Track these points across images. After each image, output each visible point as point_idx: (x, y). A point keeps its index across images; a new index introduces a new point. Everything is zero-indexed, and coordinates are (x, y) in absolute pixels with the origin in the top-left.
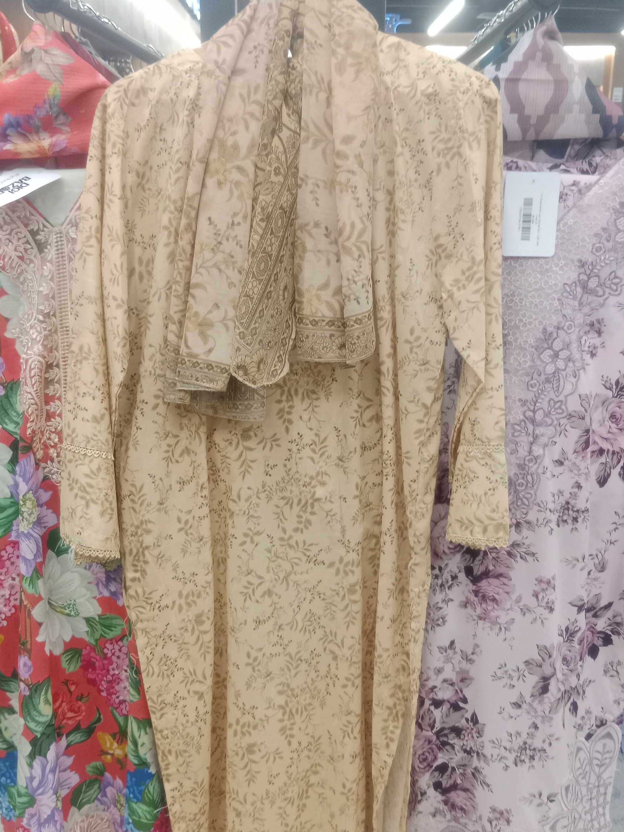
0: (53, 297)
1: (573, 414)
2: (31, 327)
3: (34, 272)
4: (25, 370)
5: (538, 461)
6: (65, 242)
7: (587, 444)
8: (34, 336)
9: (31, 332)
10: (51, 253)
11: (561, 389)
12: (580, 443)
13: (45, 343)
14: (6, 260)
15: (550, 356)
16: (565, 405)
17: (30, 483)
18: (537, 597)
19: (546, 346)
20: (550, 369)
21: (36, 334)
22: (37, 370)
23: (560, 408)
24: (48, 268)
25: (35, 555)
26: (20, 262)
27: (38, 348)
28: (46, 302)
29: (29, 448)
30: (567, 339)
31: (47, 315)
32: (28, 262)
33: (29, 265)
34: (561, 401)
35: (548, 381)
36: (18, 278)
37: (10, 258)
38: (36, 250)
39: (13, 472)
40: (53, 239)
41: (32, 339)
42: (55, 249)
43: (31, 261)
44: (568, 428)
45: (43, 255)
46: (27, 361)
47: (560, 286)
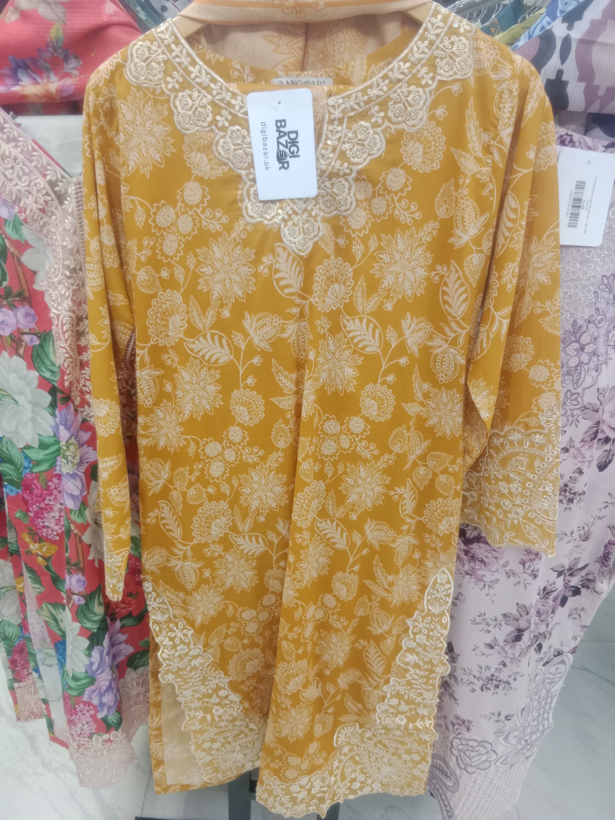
0: (78, 251)
1: (588, 406)
2: (59, 282)
3: (57, 225)
4: (57, 325)
7: (596, 433)
8: (63, 292)
9: (60, 287)
11: (580, 382)
12: (589, 433)
13: (74, 298)
15: (576, 350)
16: (582, 397)
17: (72, 430)
18: (524, 565)
19: (573, 339)
20: (573, 362)
21: (64, 290)
22: (68, 325)
23: (576, 399)
27: (67, 303)
28: (71, 257)
30: (596, 334)
31: (74, 270)
32: (50, 214)
33: (50, 217)
34: (578, 394)
35: (568, 373)
38: (56, 202)
41: (61, 295)
43: (53, 213)
44: (580, 419)
45: (63, 207)
46: (58, 316)
47: (599, 276)
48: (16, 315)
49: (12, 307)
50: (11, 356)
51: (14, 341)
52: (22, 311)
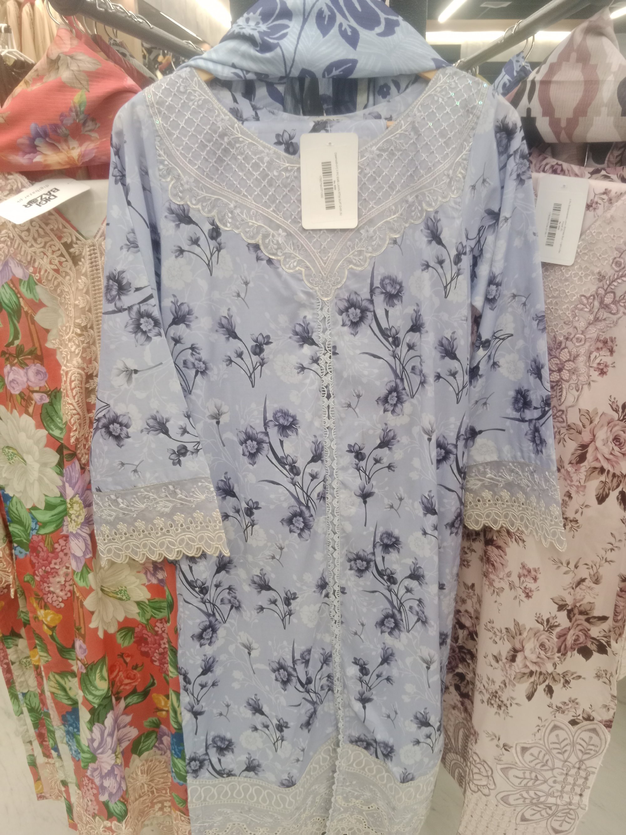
0: (90, 310)
2: (70, 340)
3: (70, 285)
4: (65, 382)
6: (98, 255)
9: (70, 345)
10: (85, 266)
13: (84, 355)
14: (42, 273)
17: (77, 487)
21: (74, 347)
22: (77, 382)
24: (82, 282)
25: (84, 553)
26: (56, 275)
27: (77, 360)
28: (83, 316)
29: (73, 455)
31: (84, 329)
32: (64, 274)
33: (64, 278)
36: (55, 290)
37: (46, 271)
38: (70, 263)
39: (61, 474)
40: (86, 252)
41: (71, 352)
42: (88, 262)
43: (67, 274)
45: (77, 267)
46: (67, 373)
48: (27, 373)
49: (23, 365)
50: (21, 414)
51: (24, 400)
52: (33, 369)
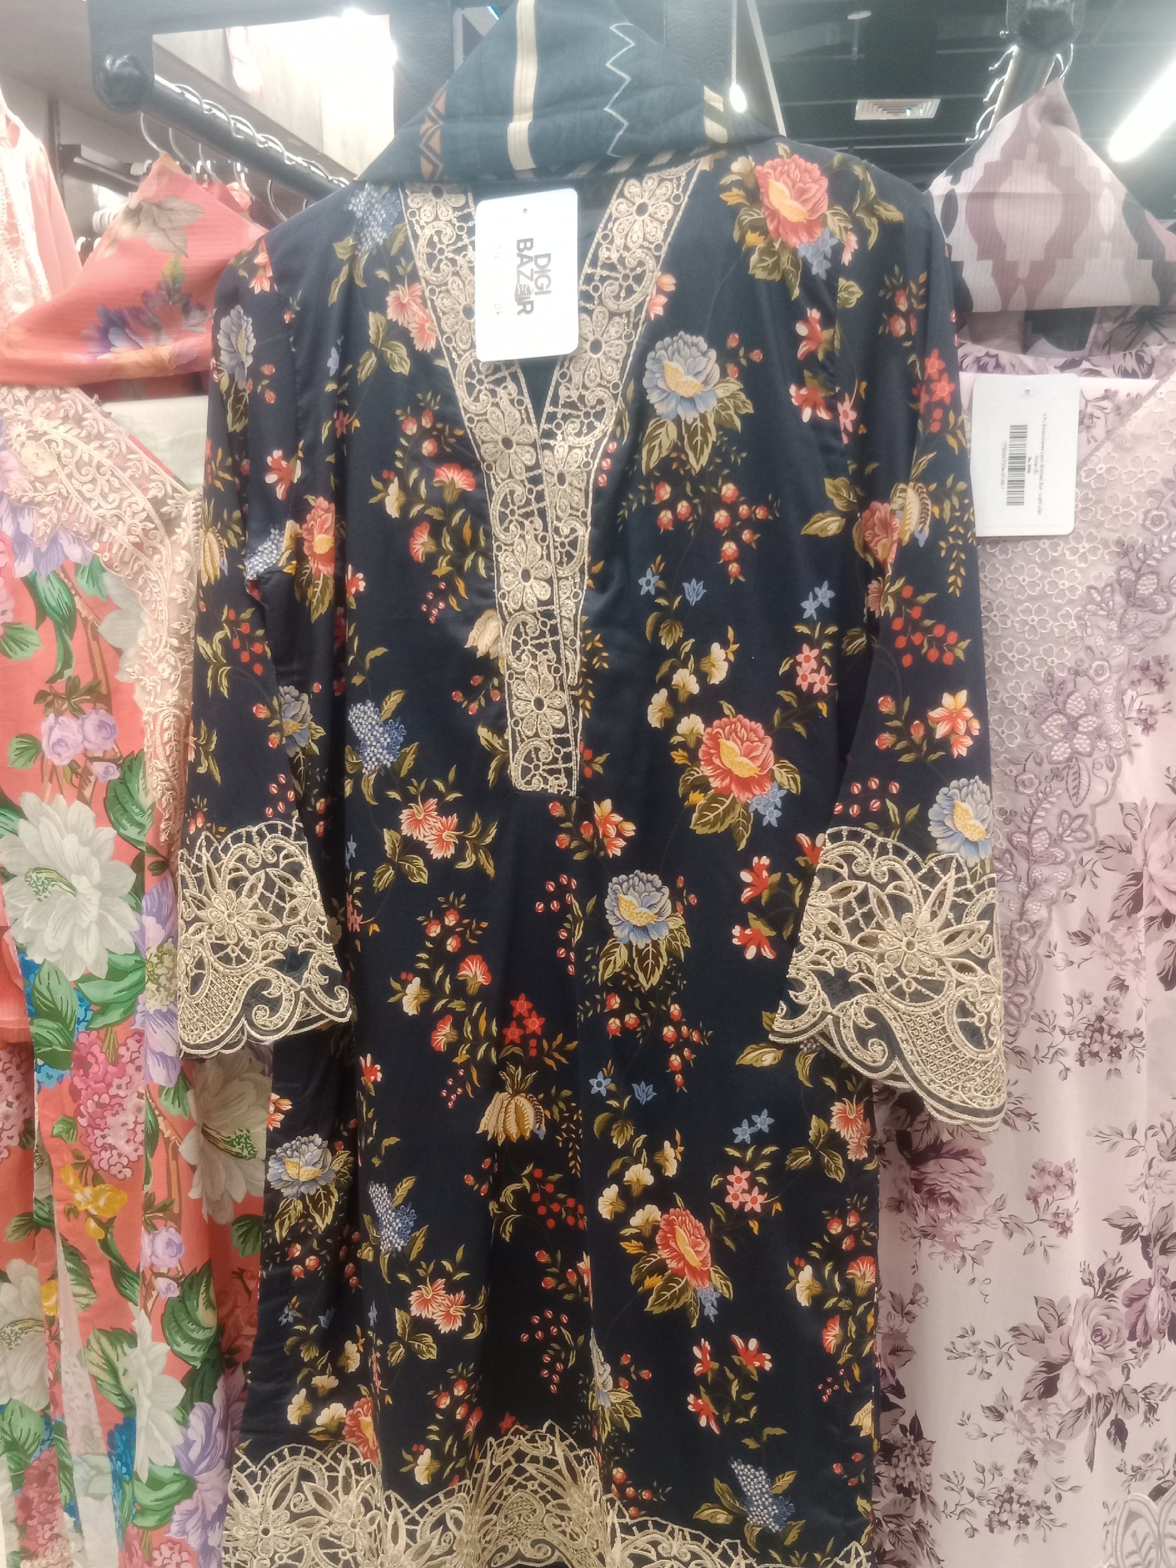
1: (1108, 842)
4: (153, 735)
5: (1038, 932)
7: (1137, 901)
8: (165, 675)
9: (160, 668)
11: (1083, 792)
12: (1123, 899)
15: (1062, 728)
16: (1092, 823)
18: (1035, 1201)
19: (1054, 707)
20: (1062, 752)
23: (1081, 828)
26: (137, 553)
30: (1095, 694)
34: (1083, 816)
35: (1057, 774)
36: (135, 579)
37: (121, 547)
39: (137, 908)
44: (1098, 868)
47: (1081, 590)
48: (82, 726)
49: (77, 712)
50: (70, 803)
51: (77, 774)
52: (92, 719)
